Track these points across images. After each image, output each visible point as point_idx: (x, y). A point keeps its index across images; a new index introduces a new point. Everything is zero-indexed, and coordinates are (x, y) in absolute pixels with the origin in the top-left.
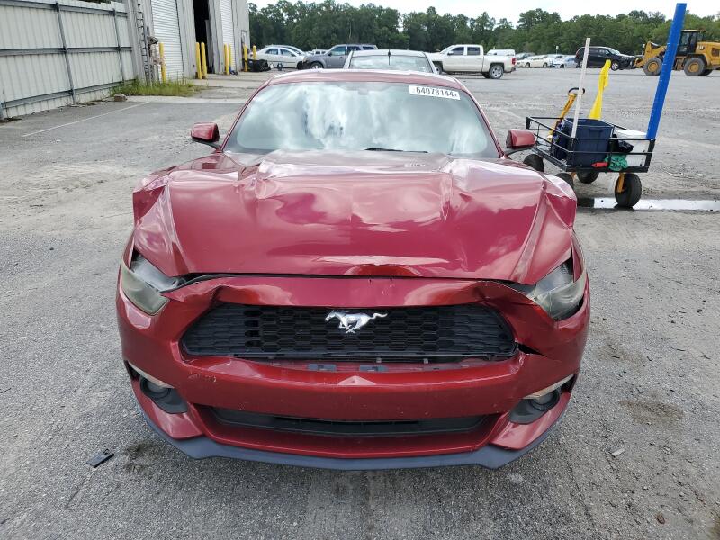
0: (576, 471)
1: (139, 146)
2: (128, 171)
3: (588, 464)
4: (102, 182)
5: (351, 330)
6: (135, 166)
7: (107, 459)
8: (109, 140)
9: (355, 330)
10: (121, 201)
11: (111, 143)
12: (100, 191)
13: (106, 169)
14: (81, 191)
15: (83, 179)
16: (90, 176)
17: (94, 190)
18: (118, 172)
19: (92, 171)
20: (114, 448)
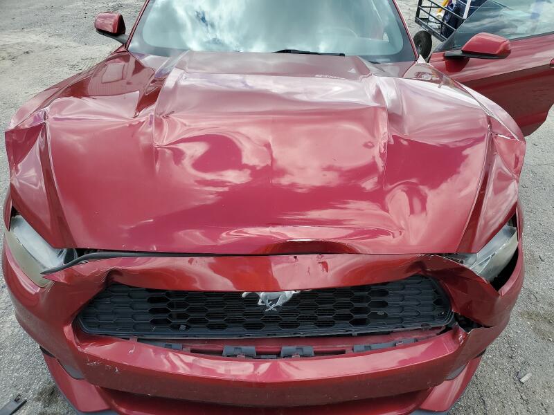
0: (488, 402)
1: (64, 13)
2: (54, 42)
3: (499, 393)
4: (27, 53)
5: (272, 308)
6: (60, 35)
7: (19, 408)
8: (36, 6)
9: (277, 307)
10: (46, 75)
11: (38, 9)
12: (26, 64)
13: (33, 38)
14: (8, 63)
15: (9, 50)
16: (16, 47)
17: (19, 63)
18: (43, 41)
19: (19, 41)
20: (27, 391)
